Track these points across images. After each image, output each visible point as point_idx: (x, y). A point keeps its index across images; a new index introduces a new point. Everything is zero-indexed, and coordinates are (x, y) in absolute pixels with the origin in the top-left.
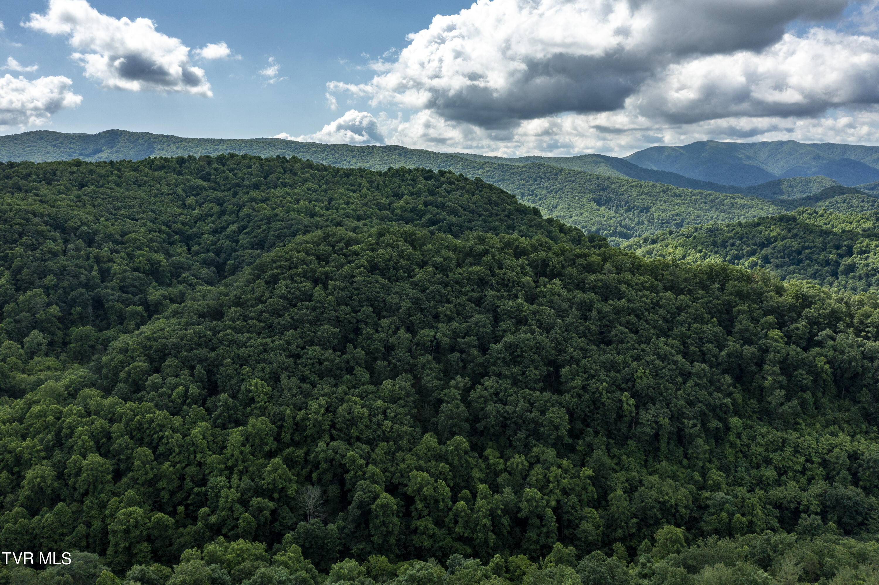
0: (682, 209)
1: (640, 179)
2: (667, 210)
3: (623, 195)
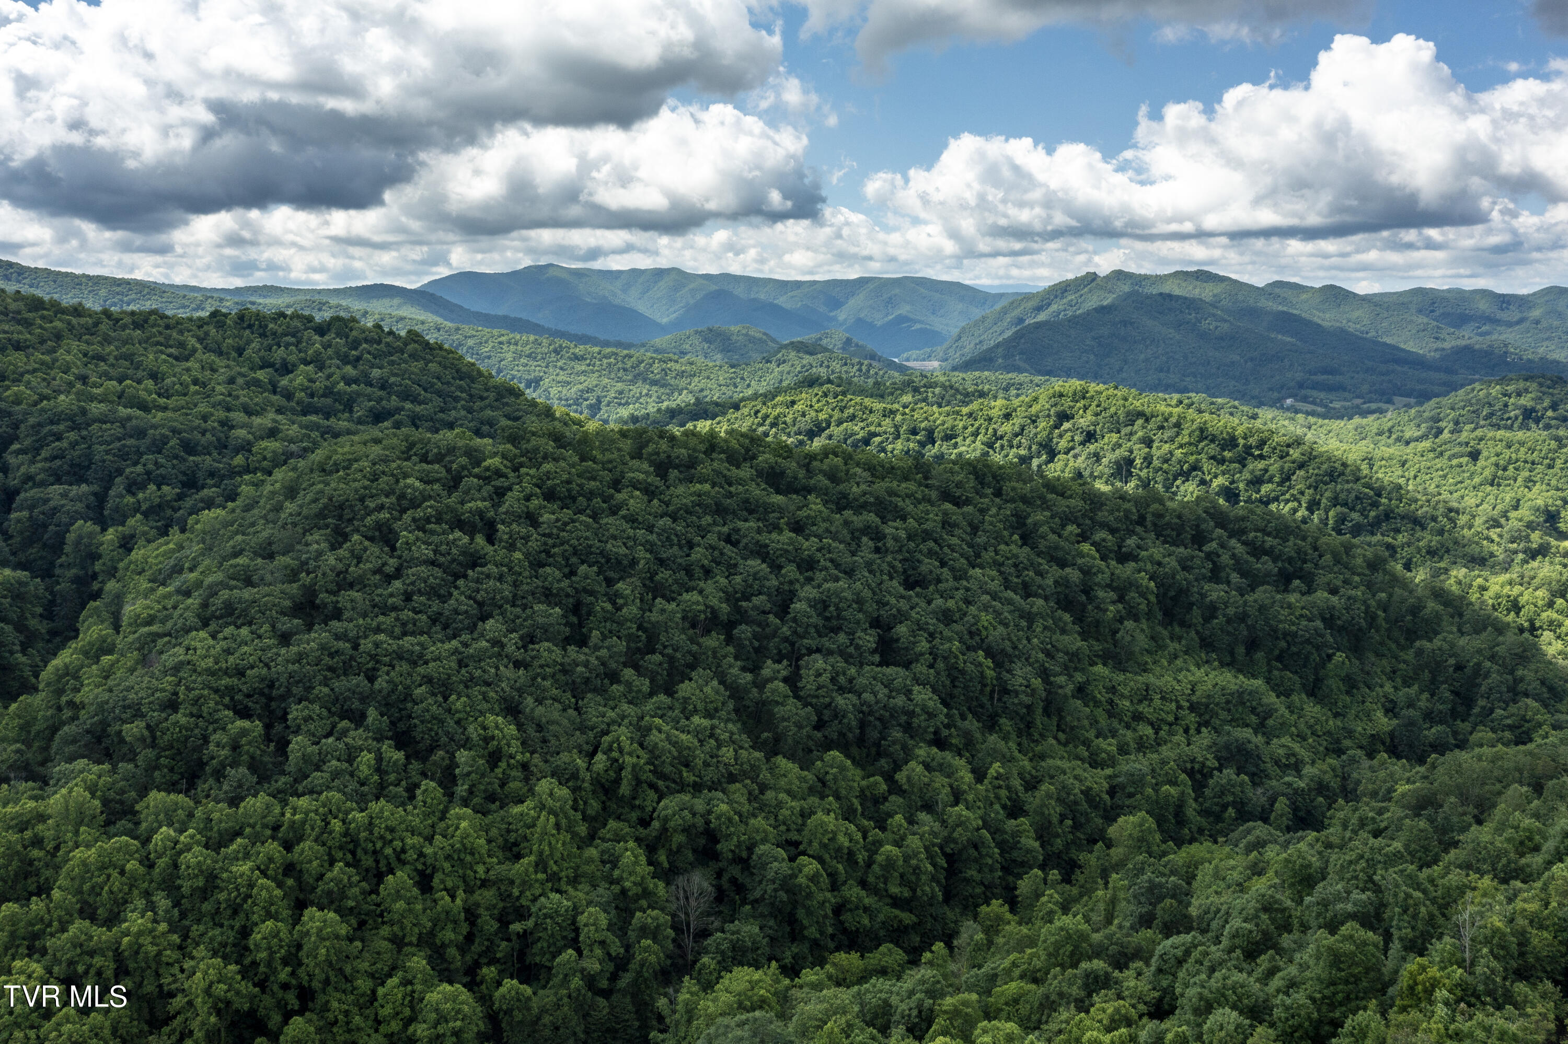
0: (591, 381)
1: (513, 331)
2: (569, 383)
3: (489, 357)
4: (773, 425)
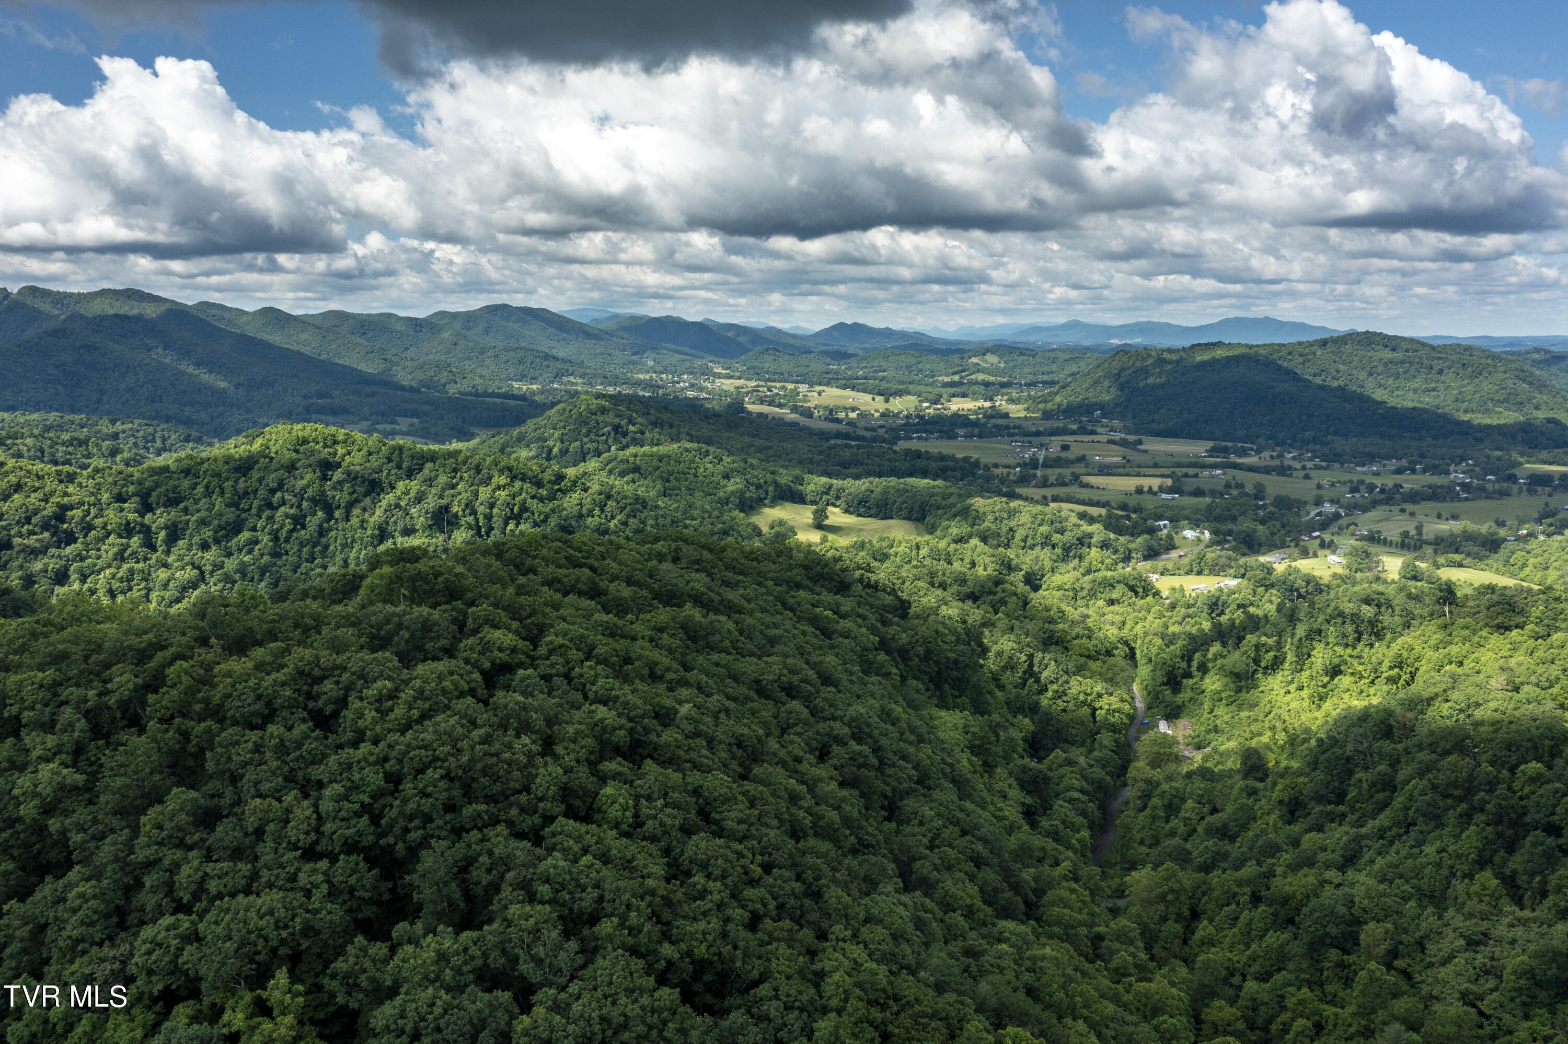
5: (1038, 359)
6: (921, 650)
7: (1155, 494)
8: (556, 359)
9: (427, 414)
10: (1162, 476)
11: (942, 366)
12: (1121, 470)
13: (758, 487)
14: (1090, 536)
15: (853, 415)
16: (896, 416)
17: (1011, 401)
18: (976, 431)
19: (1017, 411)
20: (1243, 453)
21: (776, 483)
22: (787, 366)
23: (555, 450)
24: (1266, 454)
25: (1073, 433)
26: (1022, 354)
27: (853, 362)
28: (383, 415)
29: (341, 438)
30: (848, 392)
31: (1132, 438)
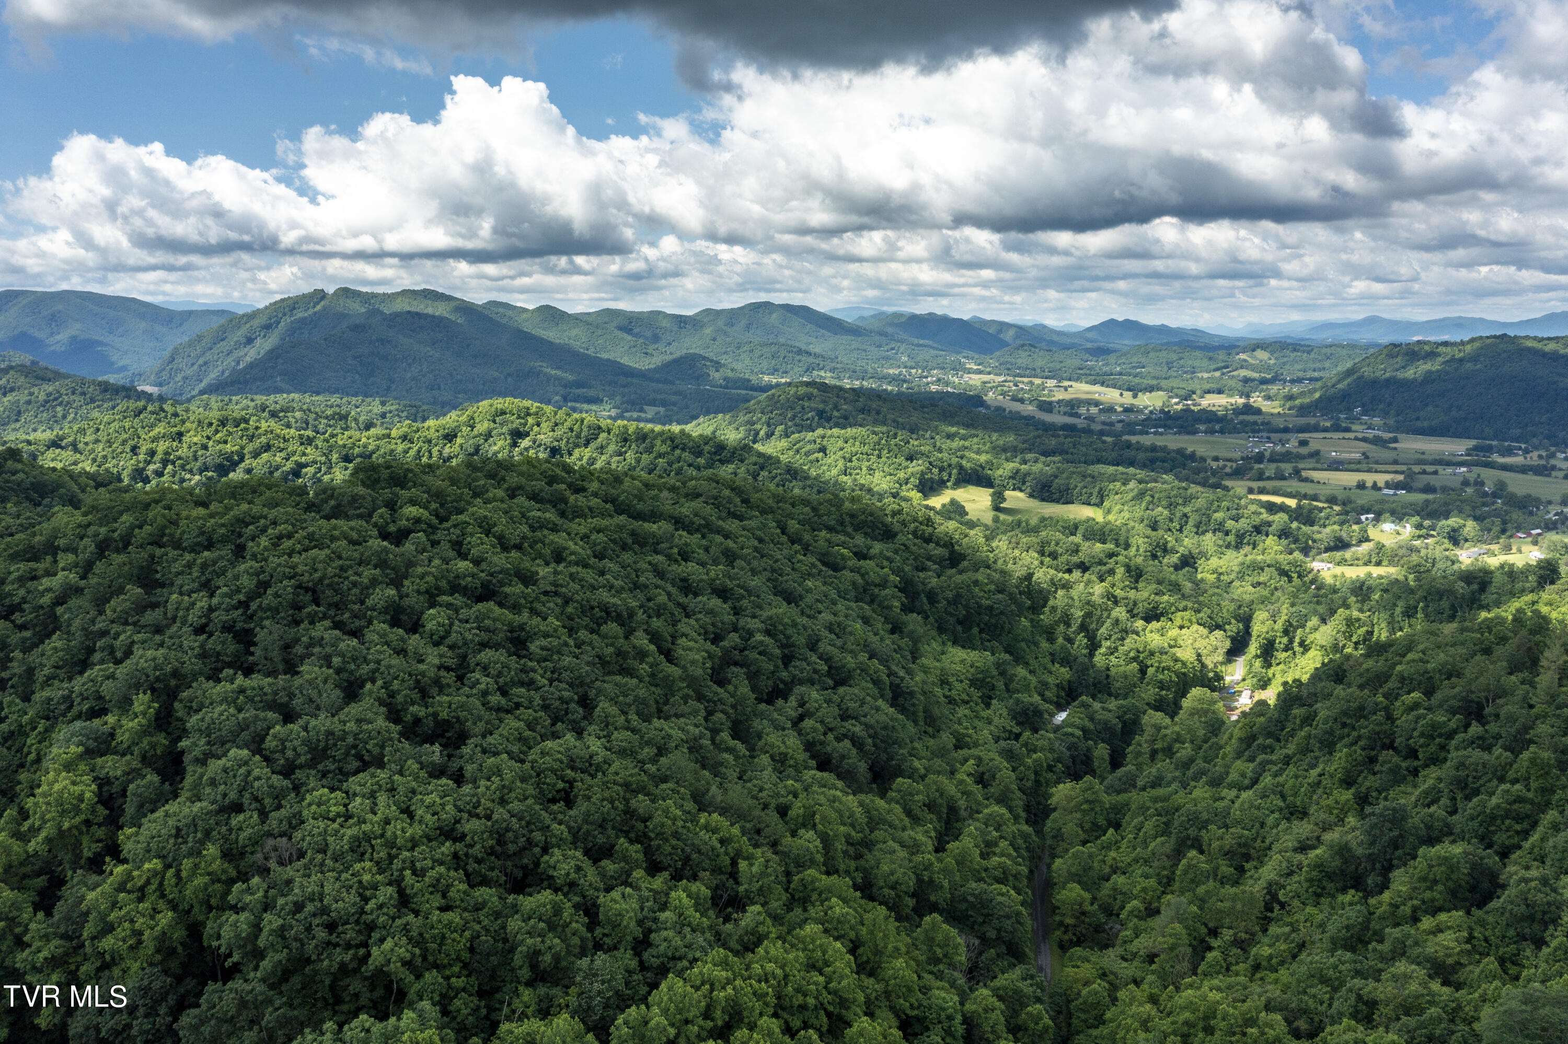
4: (165, 462)
5: (1312, 355)
6: (949, 594)
7: (1380, 489)
8: (809, 353)
9: (674, 404)
10: (1396, 472)
11: (1205, 363)
12: (1353, 466)
13: (941, 469)
14: (1269, 524)
15: (1094, 410)
16: (1140, 411)
17: (1268, 398)
18: (1217, 427)
19: (1270, 407)
20: (1509, 452)
21: (961, 467)
22: (1040, 362)
23: (762, 433)
24: (1535, 454)
25: (1326, 430)
26: (1295, 350)
27: (1112, 358)
28: (633, 404)
29: (533, 410)
30: (1097, 388)
31: (1387, 435)
